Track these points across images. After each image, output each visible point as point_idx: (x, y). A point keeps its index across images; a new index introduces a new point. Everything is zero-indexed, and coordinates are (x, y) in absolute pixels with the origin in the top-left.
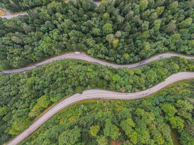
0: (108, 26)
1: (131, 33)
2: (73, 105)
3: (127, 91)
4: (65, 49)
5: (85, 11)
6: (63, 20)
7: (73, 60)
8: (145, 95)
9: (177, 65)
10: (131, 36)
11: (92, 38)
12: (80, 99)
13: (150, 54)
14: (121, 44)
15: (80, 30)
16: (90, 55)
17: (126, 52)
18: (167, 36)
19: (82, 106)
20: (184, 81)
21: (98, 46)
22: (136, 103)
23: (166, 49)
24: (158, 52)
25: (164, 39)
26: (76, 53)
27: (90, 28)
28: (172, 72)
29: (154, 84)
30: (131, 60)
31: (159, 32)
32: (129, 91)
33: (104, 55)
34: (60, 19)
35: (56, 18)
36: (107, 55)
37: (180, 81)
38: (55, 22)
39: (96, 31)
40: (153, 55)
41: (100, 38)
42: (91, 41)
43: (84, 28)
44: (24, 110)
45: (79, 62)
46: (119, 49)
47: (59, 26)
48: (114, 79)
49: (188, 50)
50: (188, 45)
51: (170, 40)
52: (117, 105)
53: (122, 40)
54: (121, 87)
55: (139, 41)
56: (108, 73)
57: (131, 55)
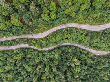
1: (63, 65)
3: (76, 28)
7: (104, 50)
8: (62, 25)
9: (43, 43)
10: (63, 63)
11: (88, 63)
12: (104, 25)
15: (94, 68)
17: (70, 53)
18: (42, 61)
20: (37, 33)
21: (86, 58)
22: (70, 20)
23: (45, 53)
24: (49, 51)
25: (45, 59)
26: (99, 55)
27: (88, 69)
29: (57, 32)
30: (66, 48)
31: (46, 64)
32: (74, 28)
33: (83, 52)
34: (106, 76)
35: (109, 77)
36: (81, 52)
39: (85, 68)
41: (83, 63)
43: (92, 69)
46: (73, 55)
48: (83, 37)
49: (32, 52)
50: (32, 55)
51: (42, 59)
52: (83, 20)
53: (70, 61)
54: (79, 31)
55: (60, 59)
56: (86, 41)
57: (66, 51)
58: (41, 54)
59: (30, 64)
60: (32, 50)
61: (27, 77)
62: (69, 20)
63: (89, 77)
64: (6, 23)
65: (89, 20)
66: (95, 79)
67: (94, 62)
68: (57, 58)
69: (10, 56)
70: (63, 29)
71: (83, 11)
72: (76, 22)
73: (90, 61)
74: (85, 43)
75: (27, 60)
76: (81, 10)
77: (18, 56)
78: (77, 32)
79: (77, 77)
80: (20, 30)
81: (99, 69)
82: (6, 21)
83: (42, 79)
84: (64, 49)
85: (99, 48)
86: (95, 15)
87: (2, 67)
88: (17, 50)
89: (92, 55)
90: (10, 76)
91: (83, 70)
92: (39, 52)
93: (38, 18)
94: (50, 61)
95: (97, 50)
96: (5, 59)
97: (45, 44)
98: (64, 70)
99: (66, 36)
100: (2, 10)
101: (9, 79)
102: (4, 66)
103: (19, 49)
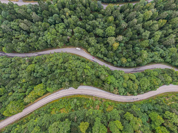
0: (111, 29)
2: (67, 97)
3: (119, 94)
4: (67, 44)
5: (92, 11)
6: (70, 16)
7: (73, 55)
8: (135, 100)
9: (170, 78)
10: (131, 42)
11: (94, 38)
12: (74, 93)
13: (146, 63)
14: (120, 48)
15: (85, 28)
16: (90, 53)
17: (124, 57)
18: (165, 48)
19: (75, 100)
21: (98, 46)
23: (162, 60)
24: (153, 62)
25: (162, 51)
26: (77, 48)
27: (94, 27)
28: (165, 83)
29: (146, 91)
30: (128, 64)
31: (157, 43)
32: (122, 94)
33: (102, 56)
34: (67, 14)
35: (64, 13)
36: (105, 55)
37: (169, 93)
38: (63, 16)
39: (99, 31)
40: (148, 64)
41: (102, 39)
42: (93, 40)
43: (88, 27)
44: (21, 94)
45: (78, 58)
46: (118, 52)
47: (66, 21)
51: (167, 52)
52: (108, 105)
54: (114, 89)
56: (104, 73)
57: (129, 60)
58: (168, 60)
63: (91, 15)
67: (87, 38)
92: (169, 64)
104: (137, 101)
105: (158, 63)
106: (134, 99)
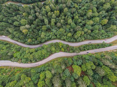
1: (38, 26)
11: (13, 28)
15: (8, 22)
17: (30, 38)
18: (58, 29)
20: (61, 57)
23: (55, 37)
24: (50, 39)
26: (3, 36)
30: (33, 43)
31: (54, 26)
32: (24, 63)
33: (18, 39)
39: (16, 23)
40: (46, 41)
43: (10, 21)
48: (15, 55)
49: (66, 39)
50: (66, 35)
51: (57, 32)
52: (16, 71)
53: (30, 30)
54: (19, 60)
55: (40, 31)
56: (13, 51)
57: (33, 40)
58: (58, 37)
59: (69, 26)
60: (66, 40)
61: (74, 13)
62: (29, 71)
63: (13, 13)
64: (86, 69)
65: (9, 71)
66: (7, 12)
67: (7, 29)
68: (43, 33)
69: (88, 35)
70: (35, 62)
71: (14, 81)
72: (23, 68)
73: (10, 30)
74: (15, 48)
75: (72, 30)
76: (15, 81)
77: (80, 35)
78: (21, 60)
79: (24, 14)
80: (75, 61)
81: (3, 23)
82: (85, 71)
83: (58, 11)
84: (36, 42)
85: (2, 43)
86: (3, 76)
87: (97, 23)
88: (81, 40)
89: (9, 36)
90: (90, 13)
91: (18, 20)
92: (60, 39)
93: (55, 73)
94: (51, 29)
95: (5, 41)
96: (94, 32)
97: (52, 47)
98: (37, 20)
99: (31, 56)
100: (86, 82)
101: (91, 11)
102: (95, 24)
103: (79, 41)
104: (39, 66)
105: (53, 39)
106: (36, 65)
